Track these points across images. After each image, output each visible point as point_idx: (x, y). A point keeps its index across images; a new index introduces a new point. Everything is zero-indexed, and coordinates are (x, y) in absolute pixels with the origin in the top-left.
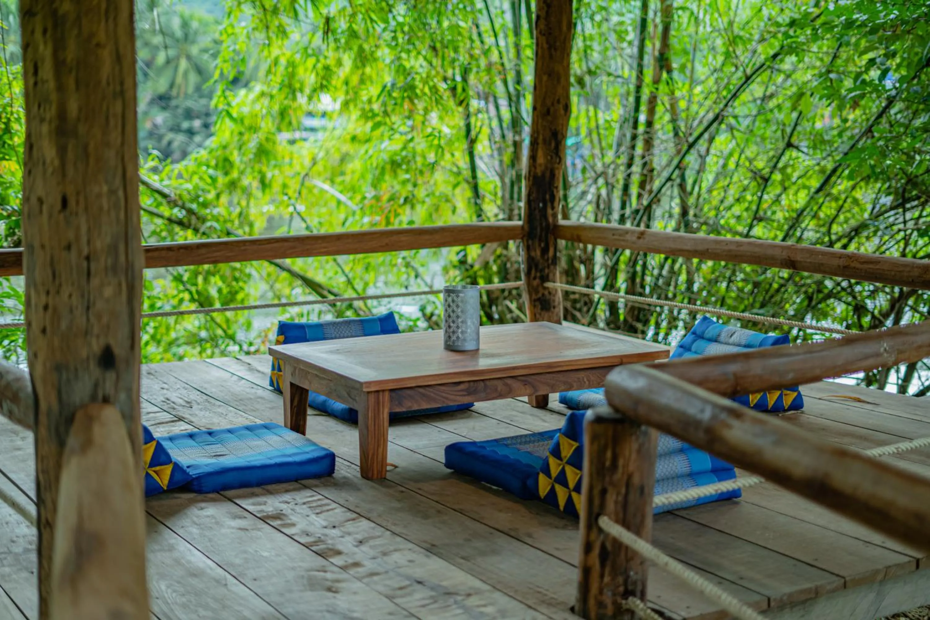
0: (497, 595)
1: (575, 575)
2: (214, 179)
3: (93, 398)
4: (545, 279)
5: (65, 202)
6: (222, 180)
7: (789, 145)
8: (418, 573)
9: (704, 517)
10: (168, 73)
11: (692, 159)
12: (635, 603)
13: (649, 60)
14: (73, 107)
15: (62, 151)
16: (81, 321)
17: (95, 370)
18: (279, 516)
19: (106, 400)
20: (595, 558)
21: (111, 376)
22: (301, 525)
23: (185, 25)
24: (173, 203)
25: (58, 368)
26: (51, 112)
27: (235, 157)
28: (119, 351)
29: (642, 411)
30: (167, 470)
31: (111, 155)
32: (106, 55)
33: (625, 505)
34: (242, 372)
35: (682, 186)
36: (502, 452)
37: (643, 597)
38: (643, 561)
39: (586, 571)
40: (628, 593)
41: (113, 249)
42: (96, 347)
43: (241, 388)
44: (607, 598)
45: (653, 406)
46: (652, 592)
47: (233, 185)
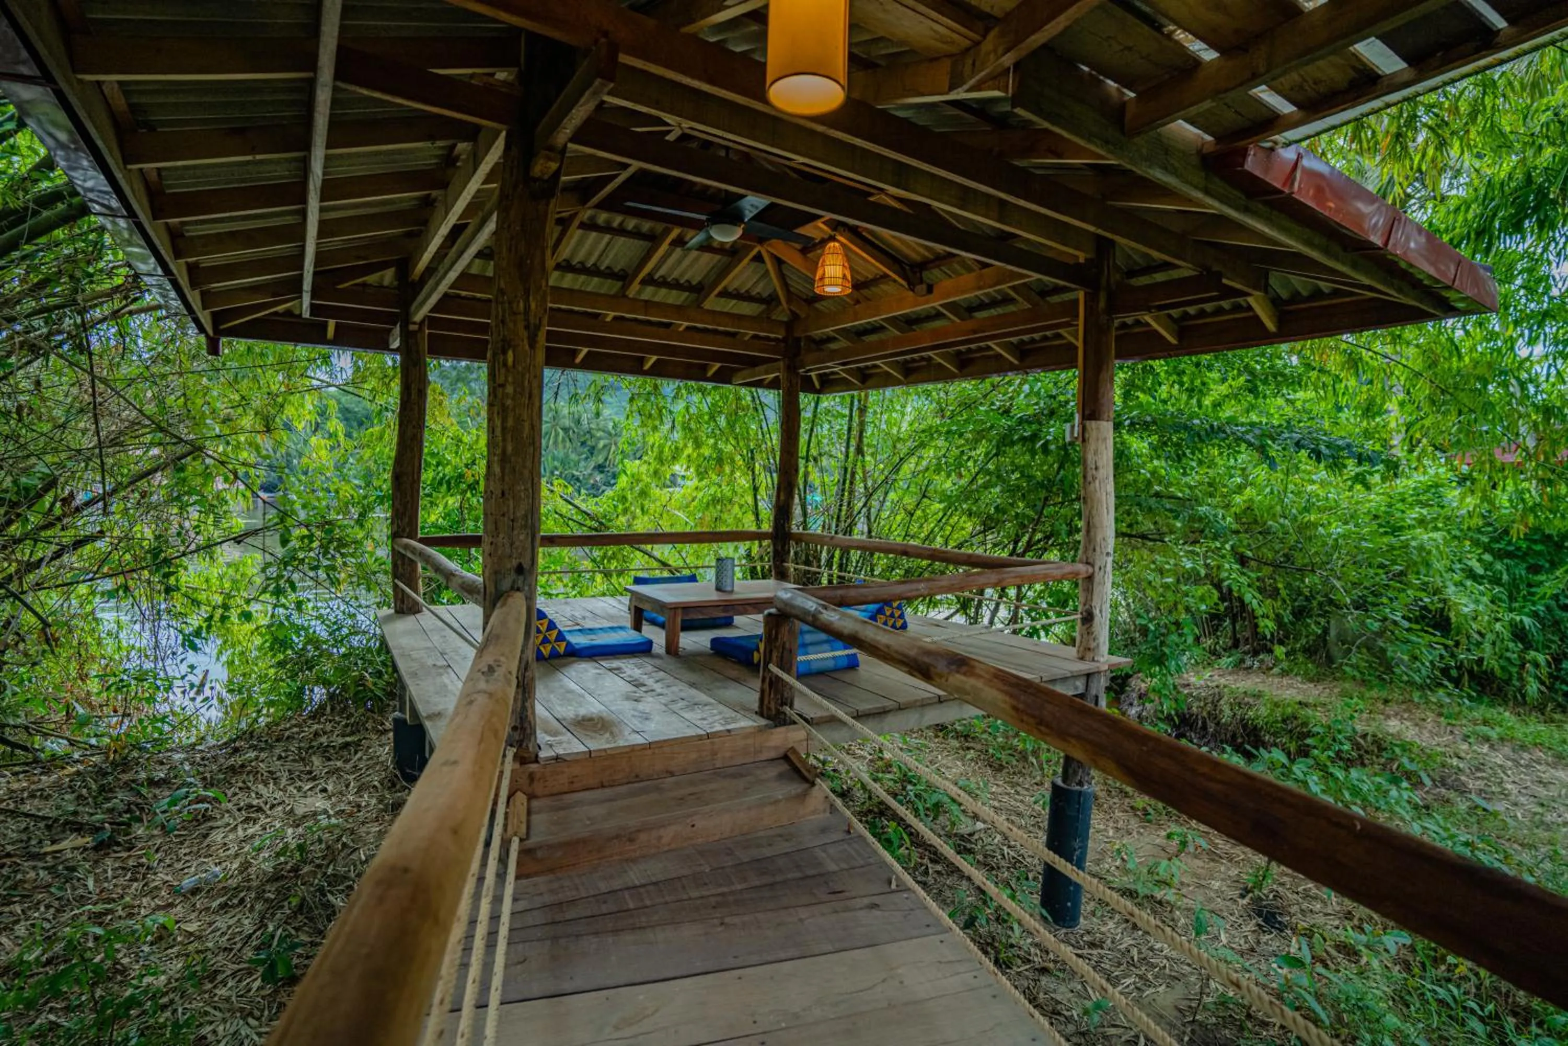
0: (721, 707)
1: (757, 696)
2: (615, 507)
3: (512, 588)
4: (784, 561)
5: (503, 494)
6: (620, 507)
7: (924, 496)
8: (683, 695)
9: (837, 675)
10: (604, 453)
11: (875, 504)
12: (787, 709)
13: (852, 449)
14: (509, 448)
15: (503, 469)
16: (508, 550)
17: (513, 575)
18: (618, 669)
19: (518, 590)
20: (767, 686)
21: (521, 578)
22: (629, 672)
23: (615, 427)
24: (592, 519)
25: (496, 573)
26: (499, 451)
27: (629, 497)
28: (526, 566)
29: (788, 609)
30: (564, 644)
31: (526, 473)
32: (527, 425)
33: (782, 658)
34: (615, 603)
35: (868, 518)
36: (743, 643)
37: (791, 707)
38: (791, 688)
39: (762, 692)
40: (783, 704)
41: (526, 516)
42: (515, 563)
43: (613, 611)
44: (773, 706)
45: (793, 607)
46: (797, 704)
47: (625, 511)
